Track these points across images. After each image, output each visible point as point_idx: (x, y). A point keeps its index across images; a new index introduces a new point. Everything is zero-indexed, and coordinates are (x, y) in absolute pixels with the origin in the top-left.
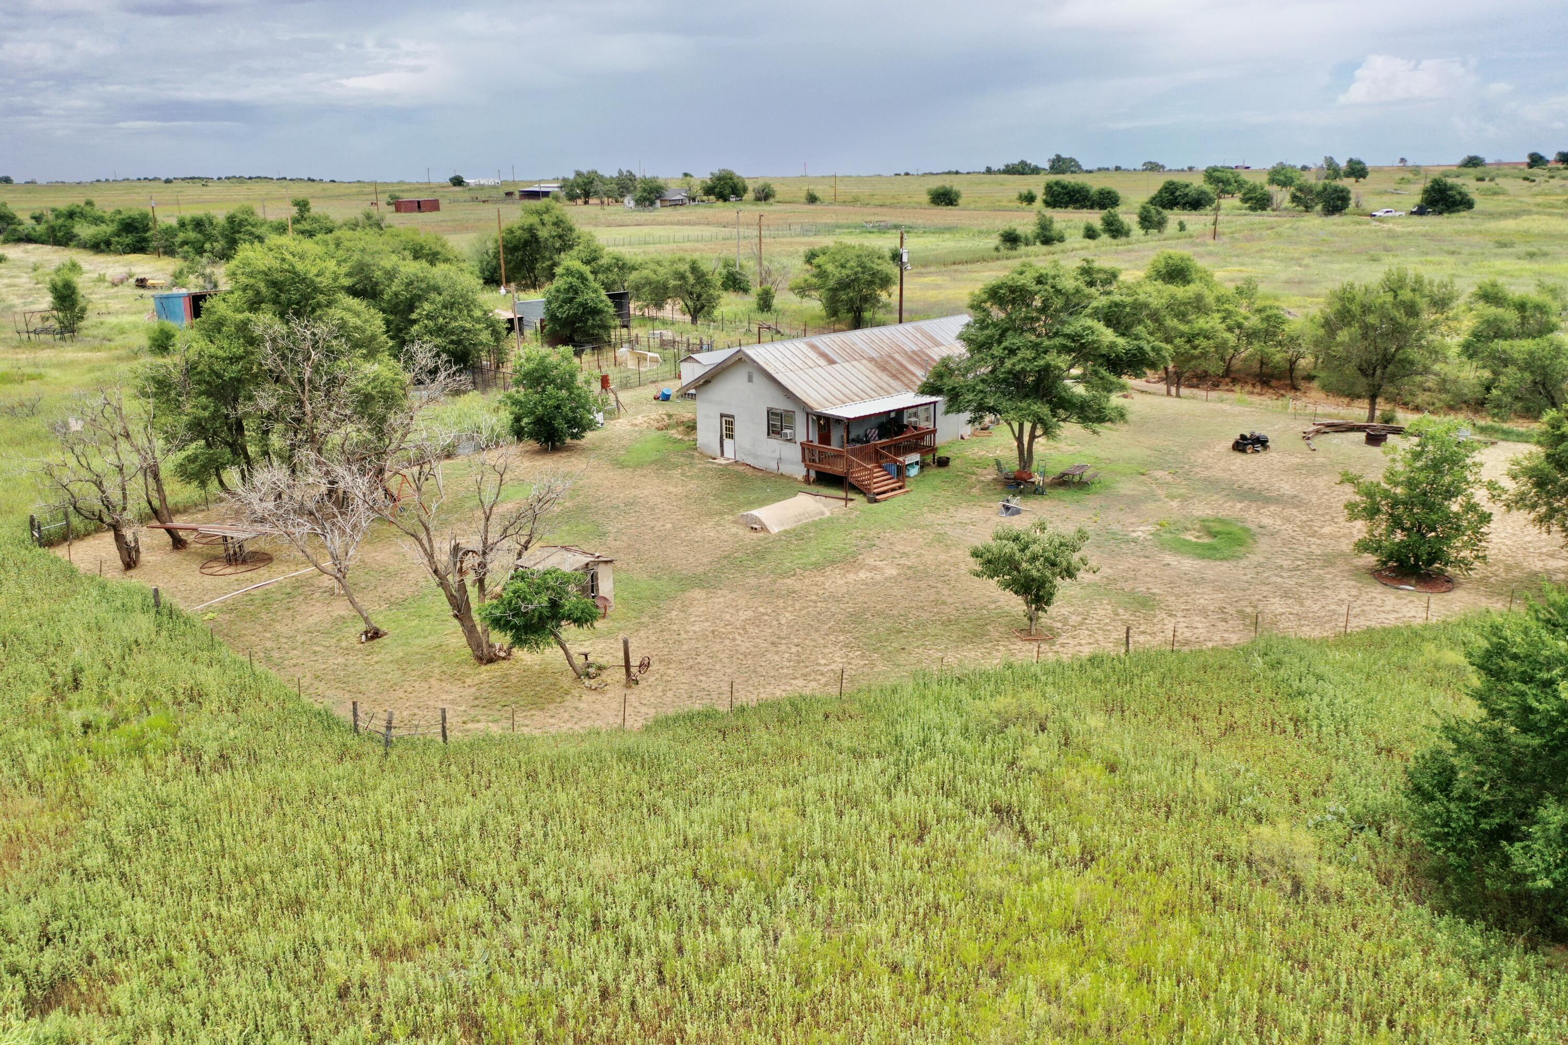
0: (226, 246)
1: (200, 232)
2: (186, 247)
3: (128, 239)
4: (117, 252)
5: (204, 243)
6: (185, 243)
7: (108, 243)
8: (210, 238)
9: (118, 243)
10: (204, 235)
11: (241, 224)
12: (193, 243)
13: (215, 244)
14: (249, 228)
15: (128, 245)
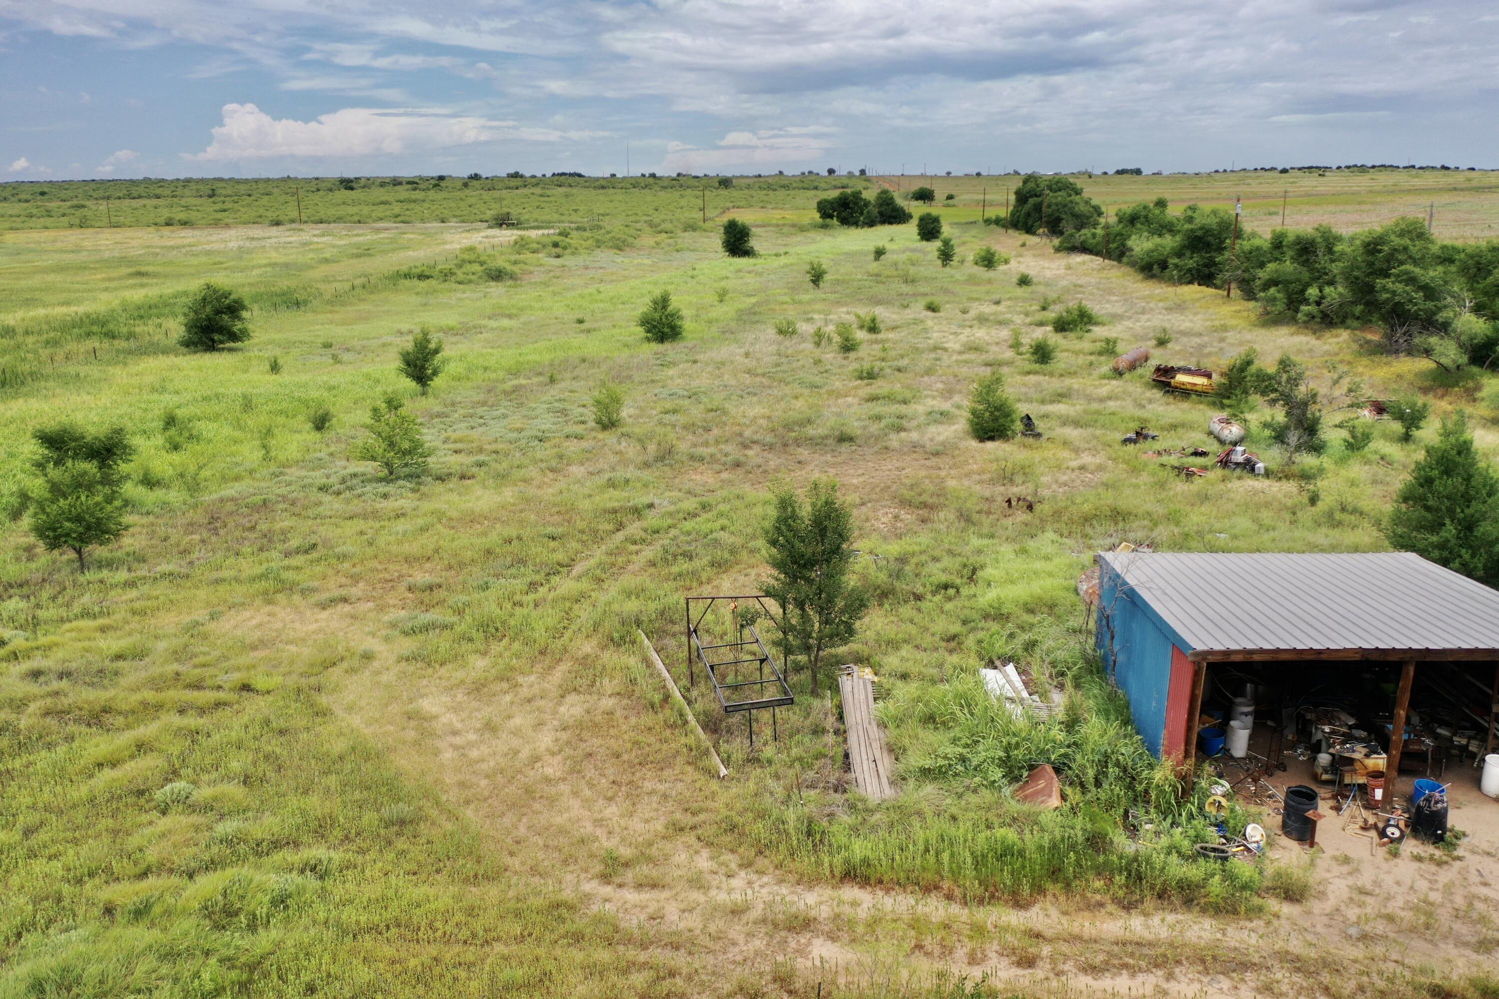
0: (1349, 297)
1: (1306, 263)
2: (1273, 290)
3: (1191, 262)
4: (1172, 281)
5: (1308, 285)
6: (1273, 282)
7: (1164, 265)
8: (1323, 278)
9: (1176, 266)
10: (1311, 270)
11: (1391, 258)
12: (1286, 283)
13: (1328, 290)
14: (1408, 267)
15: (1190, 270)
